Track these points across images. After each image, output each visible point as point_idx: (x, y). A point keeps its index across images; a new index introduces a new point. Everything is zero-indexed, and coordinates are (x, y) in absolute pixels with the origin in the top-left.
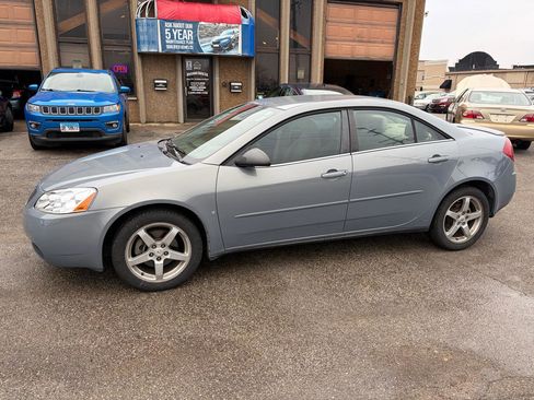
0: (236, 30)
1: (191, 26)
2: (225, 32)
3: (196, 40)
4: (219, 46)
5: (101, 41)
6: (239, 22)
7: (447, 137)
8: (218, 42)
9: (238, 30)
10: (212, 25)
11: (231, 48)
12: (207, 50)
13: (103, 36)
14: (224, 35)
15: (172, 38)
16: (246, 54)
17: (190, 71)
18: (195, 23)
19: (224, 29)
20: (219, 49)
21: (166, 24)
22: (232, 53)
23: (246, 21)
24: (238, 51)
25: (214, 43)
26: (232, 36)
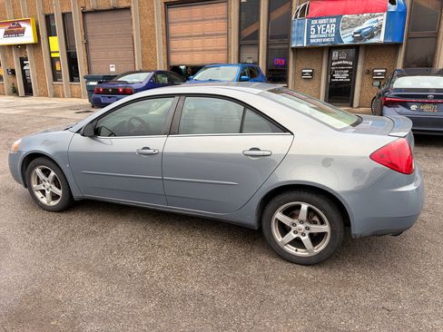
0: (379, 18)
1: (335, 20)
2: (367, 22)
3: (337, 33)
4: (360, 36)
5: (268, 41)
6: (384, 10)
7: (285, 130)
8: (359, 33)
9: (383, 18)
10: (356, 17)
11: (372, 36)
12: (347, 40)
13: (269, 37)
14: (367, 25)
15: (316, 33)
16: (389, 41)
17: (336, 61)
18: (339, 17)
19: (368, 18)
20: (360, 38)
21: (313, 22)
22: (373, 40)
23: (392, 8)
24: (380, 39)
25: (355, 33)
26: (375, 25)
